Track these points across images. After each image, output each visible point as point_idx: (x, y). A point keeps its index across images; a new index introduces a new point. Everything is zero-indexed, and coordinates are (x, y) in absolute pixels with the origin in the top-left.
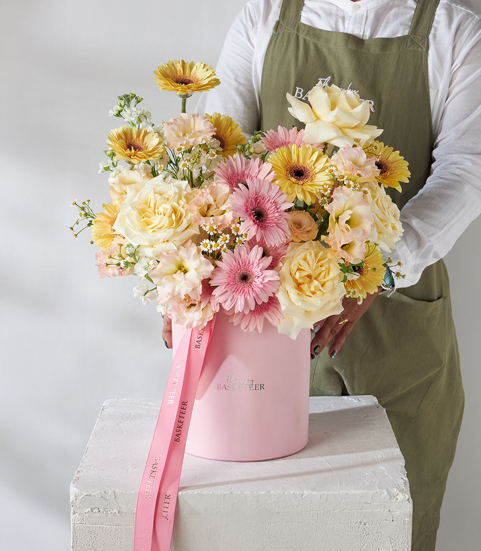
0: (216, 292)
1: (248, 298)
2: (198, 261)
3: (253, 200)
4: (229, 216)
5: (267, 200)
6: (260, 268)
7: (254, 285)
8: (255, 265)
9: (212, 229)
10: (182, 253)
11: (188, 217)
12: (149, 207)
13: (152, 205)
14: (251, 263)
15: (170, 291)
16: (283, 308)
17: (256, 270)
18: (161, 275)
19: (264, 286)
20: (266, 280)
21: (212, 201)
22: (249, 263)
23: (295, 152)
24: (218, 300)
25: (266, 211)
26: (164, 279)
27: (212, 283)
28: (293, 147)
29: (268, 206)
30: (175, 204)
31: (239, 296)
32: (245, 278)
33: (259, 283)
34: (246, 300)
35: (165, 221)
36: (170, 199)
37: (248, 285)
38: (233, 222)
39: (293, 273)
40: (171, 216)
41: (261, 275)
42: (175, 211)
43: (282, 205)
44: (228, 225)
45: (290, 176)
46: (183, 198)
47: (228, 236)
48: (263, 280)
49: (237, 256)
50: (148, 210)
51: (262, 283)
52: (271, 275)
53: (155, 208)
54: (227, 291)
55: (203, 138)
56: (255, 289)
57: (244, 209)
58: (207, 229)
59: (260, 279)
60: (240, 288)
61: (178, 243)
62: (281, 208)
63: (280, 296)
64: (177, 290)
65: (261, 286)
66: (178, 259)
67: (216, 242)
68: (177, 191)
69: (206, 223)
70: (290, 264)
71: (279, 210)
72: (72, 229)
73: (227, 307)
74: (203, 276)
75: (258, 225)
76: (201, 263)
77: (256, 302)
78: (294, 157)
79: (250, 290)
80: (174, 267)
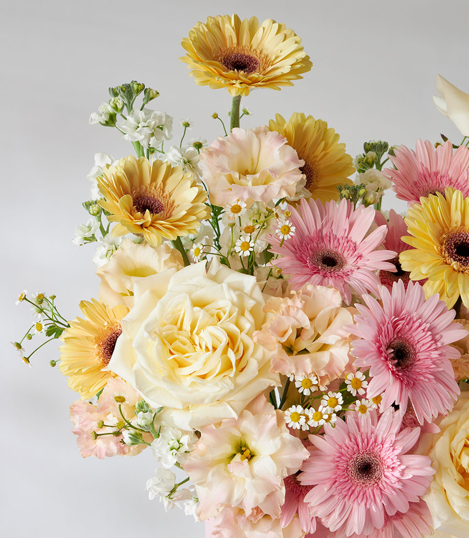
0: (312, 499)
1: (374, 508)
2: (278, 441)
3: (390, 326)
4: (340, 355)
5: (417, 324)
6: (397, 452)
7: (384, 484)
8: (387, 445)
9: (308, 383)
10: (248, 424)
11: (259, 354)
12: (181, 329)
13: (187, 326)
14: (380, 440)
15: (223, 498)
16: (437, 524)
17: (389, 455)
18: (205, 466)
19: (404, 485)
20: (409, 476)
21: (306, 323)
22: (375, 442)
23: (459, 208)
24: (315, 512)
25: (413, 346)
26: (210, 474)
27: (304, 480)
28: (454, 196)
29: (420, 339)
30: (233, 328)
31: (355, 505)
32: (366, 469)
33: (394, 480)
34: (368, 512)
35: (215, 362)
36: (224, 317)
37: (373, 482)
38: (349, 367)
39: (455, 455)
40: (225, 352)
41: (399, 465)
42: (232, 341)
43: (444, 334)
44: (340, 374)
45: (447, 255)
46: (247, 314)
47: (339, 396)
48: (402, 475)
49: (352, 427)
50: (180, 337)
51: (399, 480)
52: (417, 465)
53: (192, 332)
54: (332, 496)
55: (282, 187)
56: (387, 491)
57: (373, 348)
58: (299, 380)
59: (397, 474)
60: (358, 489)
61: (241, 405)
62: (442, 340)
63: (433, 502)
64: (236, 496)
65: (398, 486)
66: (237, 433)
67: (317, 410)
68: (235, 299)
69: (297, 369)
70: (452, 439)
71: (439, 344)
72: (19, 346)
73: (332, 524)
74: (288, 470)
75: (402, 382)
76: (284, 444)
77: (385, 513)
78: (456, 217)
79: (377, 492)
80: (229, 449)
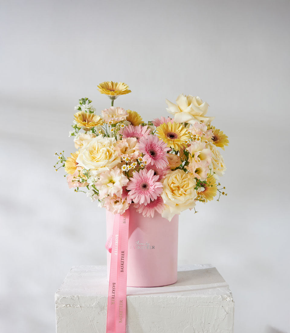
0: (130, 193)
1: (147, 196)
2: (120, 177)
3: (150, 145)
4: (137, 153)
5: (157, 146)
6: (153, 180)
7: (150, 190)
8: (150, 179)
9: (128, 159)
10: (112, 172)
11: (115, 154)
12: (95, 149)
13: (96, 149)
14: (148, 178)
15: (106, 192)
16: (165, 202)
17: (150, 182)
18: (101, 184)
19: (155, 190)
20: (156, 187)
21: (127, 145)
22: (147, 179)
23: (170, 126)
24: (131, 198)
25: (156, 152)
26: (102, 186)
27: (128, 189)
28: (169, 123)
29: (157, 149)
30: (108, 148)
31: (142, 195)
32: (145, 186)
33: (152, 189)
34: (145, 198)
35: (103, 156)
36: (106, 146)
37: (147, 190)
38: (139, 156)
39: (170, 184)
40: (106, 154)
41: (154, 185)
42: (108, 151)
43: (164, 149)
44: (136, 157)
45: (167, 136)
46: (112, 145)
47: (136, 163)
49: (141, 175)
50: (94, 151)
51: (154, 189)
52: (159, 184)
53: (98, 150)
54: (135, 193)
55: (123, 118)
56: (151, 192)
57: (145, 149)
58: (125, 159)
59: (153, 187)
60: (143, 192)
61: (110, 167)
62: (164, 151)
63: (163, 197)
64: (109, 191)
65: (153, 190)
66: (109, 176)
67: (130, 165)
68: (109, 142)
69: (125, 156)
70: (168, 180)
71: (163, 151)
72: (55, 167)
73: (135, 201)
74: (123, 185)
75: (152, 158)
76: (122, 178)
77: (151, 200)
78: (170, 128)
79: (148, 192)
80: (107, 181)
